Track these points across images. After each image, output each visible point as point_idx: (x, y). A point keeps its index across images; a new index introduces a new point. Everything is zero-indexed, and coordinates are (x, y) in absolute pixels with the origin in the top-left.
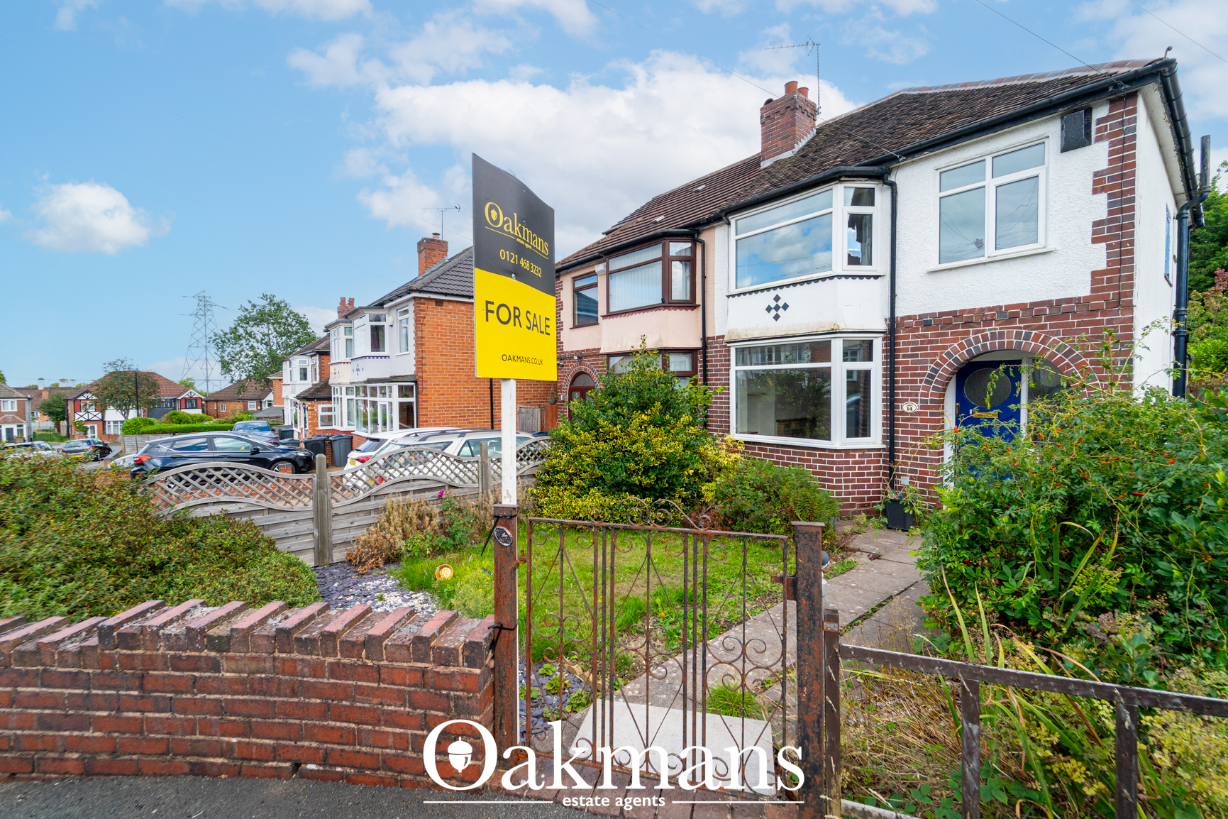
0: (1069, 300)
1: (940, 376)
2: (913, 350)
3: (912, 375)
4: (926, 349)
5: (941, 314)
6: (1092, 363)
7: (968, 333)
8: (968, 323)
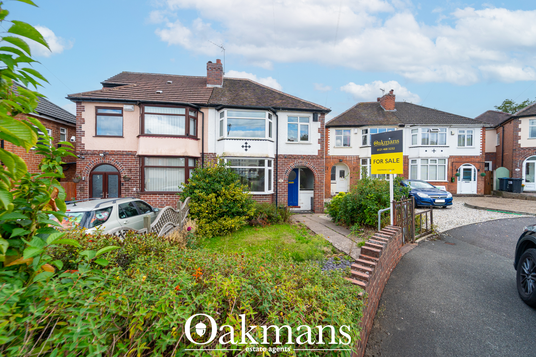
0: (314, 156)
1: (289, 172)
2: (282, 164)
3: (282, 171)
4: (285, 164)
5: (289, 155)
6: (318, 170)
7: (295, 161)
8: (295, 159)
